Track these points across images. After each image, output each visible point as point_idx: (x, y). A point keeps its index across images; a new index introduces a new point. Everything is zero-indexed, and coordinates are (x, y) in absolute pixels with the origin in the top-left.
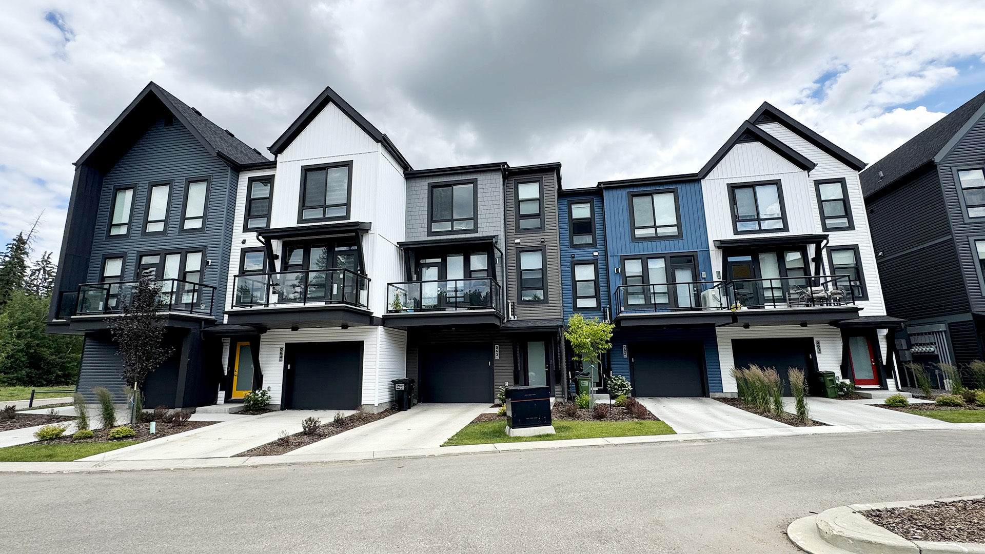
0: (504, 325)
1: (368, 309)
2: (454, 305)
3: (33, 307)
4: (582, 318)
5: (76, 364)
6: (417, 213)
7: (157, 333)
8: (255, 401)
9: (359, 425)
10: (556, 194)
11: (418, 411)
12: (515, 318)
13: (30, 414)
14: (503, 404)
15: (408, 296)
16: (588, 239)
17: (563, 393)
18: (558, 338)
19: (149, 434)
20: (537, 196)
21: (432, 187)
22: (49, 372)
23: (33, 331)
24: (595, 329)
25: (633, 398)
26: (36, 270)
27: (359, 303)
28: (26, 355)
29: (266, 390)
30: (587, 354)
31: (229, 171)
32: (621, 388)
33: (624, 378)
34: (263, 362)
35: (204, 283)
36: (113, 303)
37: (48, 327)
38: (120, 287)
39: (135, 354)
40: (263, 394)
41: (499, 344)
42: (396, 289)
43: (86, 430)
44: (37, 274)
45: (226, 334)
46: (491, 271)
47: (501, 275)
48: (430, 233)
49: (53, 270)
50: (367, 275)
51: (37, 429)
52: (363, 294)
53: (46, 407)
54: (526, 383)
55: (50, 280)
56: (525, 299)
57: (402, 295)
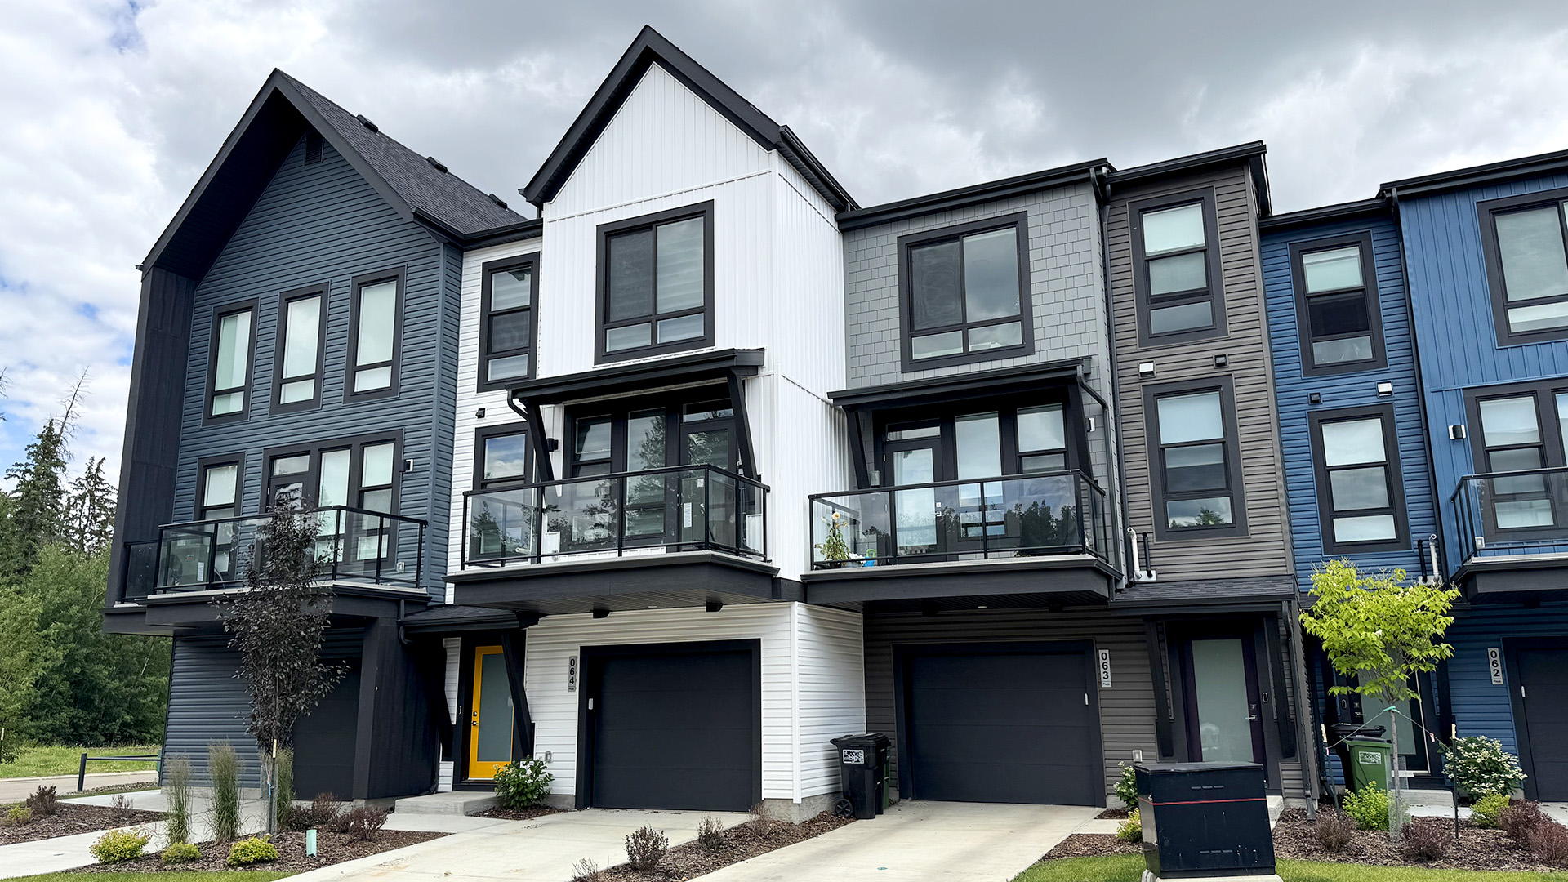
0: (1120, 596)
1: (765, 560)
2: (981, 544)
3: (76, 575)
4: (1355, 575)
5: (156, 699)
6: (872, 316)
7: (313, 629)
8: (518, 786)
9: (756, 853)
10: (1254, 231)
11: (903, 820)
12: (1150, 575)
13: (81, 806)
14: (1132, 810)
15: (860, 526)
16: (1358, 348)
17: (1304, 785)
18: (1283, 630)
19: (305, 857)
20: (1199, 240)
21: (909, 246)
22: (108, 716)
23: (78, 628)
24: (1396, 604)
25: (1531, 804)
26: (77, 498)
27: (745, 547)
28: (67, 680)
29: (543, 759)
30: (1373, 675)
31: (442, 253)
32: (1490, 773)
33: (1497, 745)
34: (534, 694)
35: (402, 513)
36: (223, 563)
37: (106, 620)
38: (235, 529)
39: (273, 676)
40: (537, 770)
41: (1113, 646)
42: (831, 508)
43: (184, 843)
44: (79, 507)
45: (452, 629)
46: (1076, 453)
47: (1104, 461)
48: (909, 364)
49: (106, 497)
50: (759, 477)
51: (94, 838)
52: (753, 523)
53: (108, 790)
54: (1195, 754)
55: (103, 518)
56: (1177, 522)
57: (848, 524)
